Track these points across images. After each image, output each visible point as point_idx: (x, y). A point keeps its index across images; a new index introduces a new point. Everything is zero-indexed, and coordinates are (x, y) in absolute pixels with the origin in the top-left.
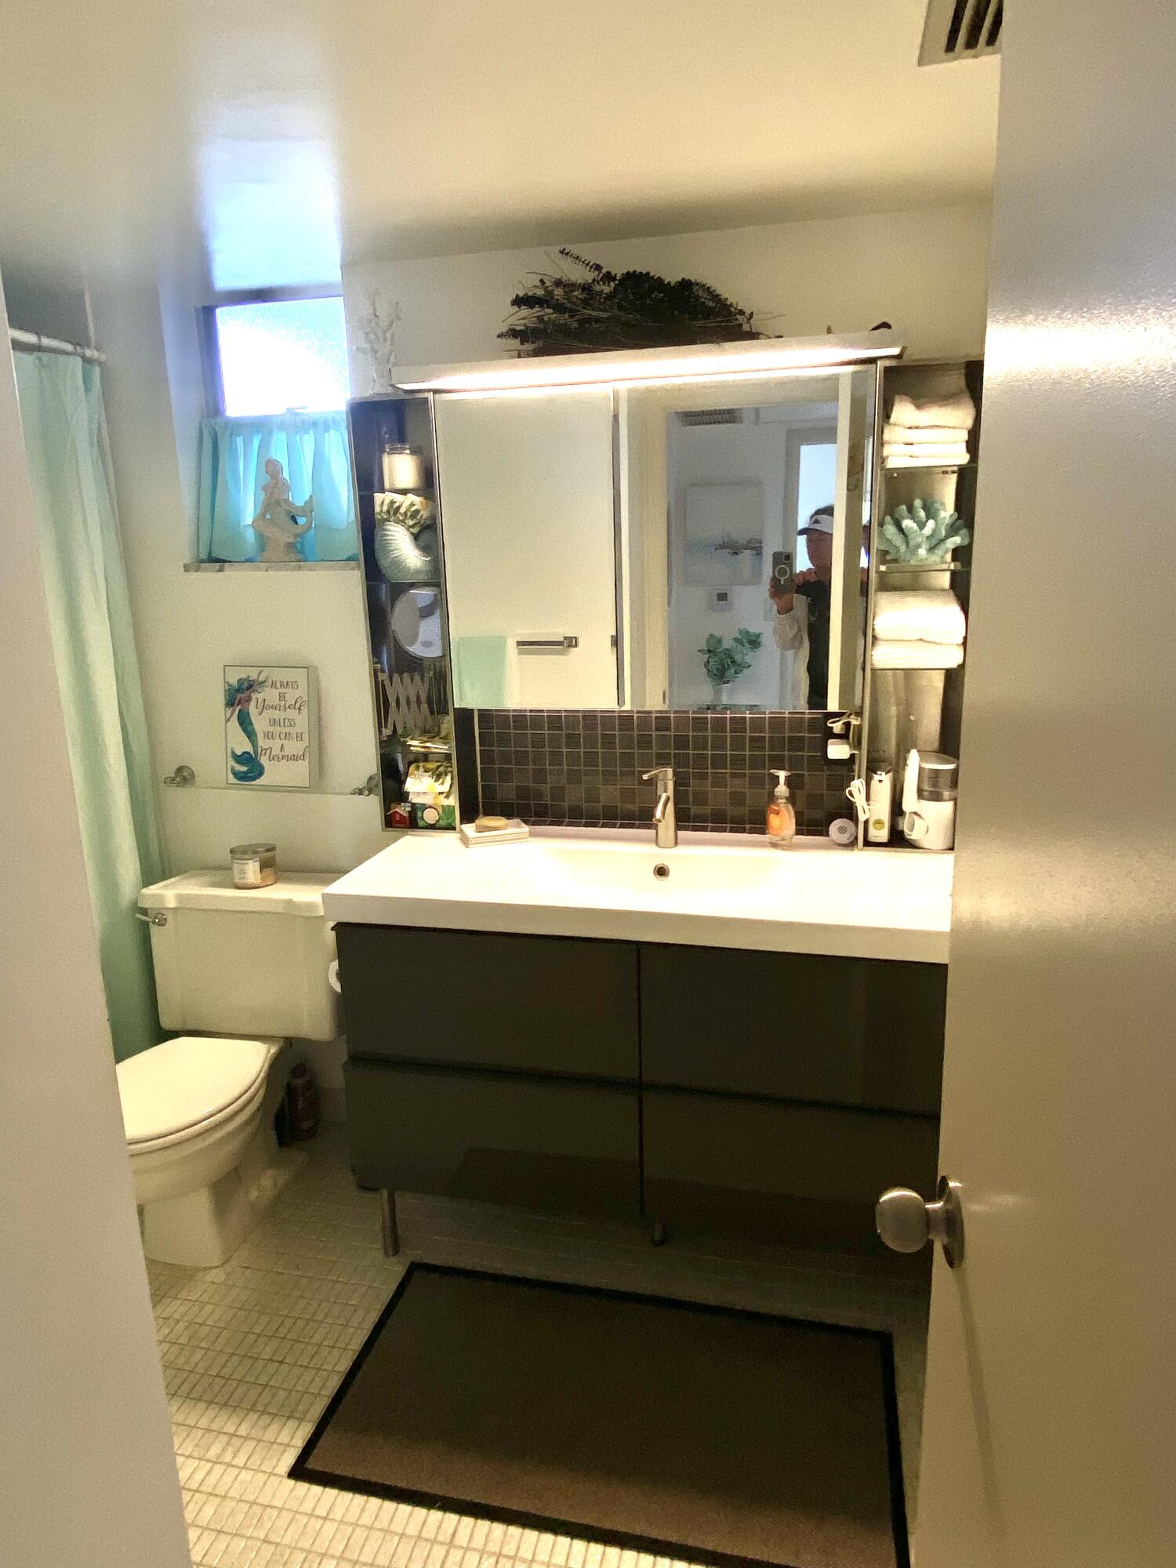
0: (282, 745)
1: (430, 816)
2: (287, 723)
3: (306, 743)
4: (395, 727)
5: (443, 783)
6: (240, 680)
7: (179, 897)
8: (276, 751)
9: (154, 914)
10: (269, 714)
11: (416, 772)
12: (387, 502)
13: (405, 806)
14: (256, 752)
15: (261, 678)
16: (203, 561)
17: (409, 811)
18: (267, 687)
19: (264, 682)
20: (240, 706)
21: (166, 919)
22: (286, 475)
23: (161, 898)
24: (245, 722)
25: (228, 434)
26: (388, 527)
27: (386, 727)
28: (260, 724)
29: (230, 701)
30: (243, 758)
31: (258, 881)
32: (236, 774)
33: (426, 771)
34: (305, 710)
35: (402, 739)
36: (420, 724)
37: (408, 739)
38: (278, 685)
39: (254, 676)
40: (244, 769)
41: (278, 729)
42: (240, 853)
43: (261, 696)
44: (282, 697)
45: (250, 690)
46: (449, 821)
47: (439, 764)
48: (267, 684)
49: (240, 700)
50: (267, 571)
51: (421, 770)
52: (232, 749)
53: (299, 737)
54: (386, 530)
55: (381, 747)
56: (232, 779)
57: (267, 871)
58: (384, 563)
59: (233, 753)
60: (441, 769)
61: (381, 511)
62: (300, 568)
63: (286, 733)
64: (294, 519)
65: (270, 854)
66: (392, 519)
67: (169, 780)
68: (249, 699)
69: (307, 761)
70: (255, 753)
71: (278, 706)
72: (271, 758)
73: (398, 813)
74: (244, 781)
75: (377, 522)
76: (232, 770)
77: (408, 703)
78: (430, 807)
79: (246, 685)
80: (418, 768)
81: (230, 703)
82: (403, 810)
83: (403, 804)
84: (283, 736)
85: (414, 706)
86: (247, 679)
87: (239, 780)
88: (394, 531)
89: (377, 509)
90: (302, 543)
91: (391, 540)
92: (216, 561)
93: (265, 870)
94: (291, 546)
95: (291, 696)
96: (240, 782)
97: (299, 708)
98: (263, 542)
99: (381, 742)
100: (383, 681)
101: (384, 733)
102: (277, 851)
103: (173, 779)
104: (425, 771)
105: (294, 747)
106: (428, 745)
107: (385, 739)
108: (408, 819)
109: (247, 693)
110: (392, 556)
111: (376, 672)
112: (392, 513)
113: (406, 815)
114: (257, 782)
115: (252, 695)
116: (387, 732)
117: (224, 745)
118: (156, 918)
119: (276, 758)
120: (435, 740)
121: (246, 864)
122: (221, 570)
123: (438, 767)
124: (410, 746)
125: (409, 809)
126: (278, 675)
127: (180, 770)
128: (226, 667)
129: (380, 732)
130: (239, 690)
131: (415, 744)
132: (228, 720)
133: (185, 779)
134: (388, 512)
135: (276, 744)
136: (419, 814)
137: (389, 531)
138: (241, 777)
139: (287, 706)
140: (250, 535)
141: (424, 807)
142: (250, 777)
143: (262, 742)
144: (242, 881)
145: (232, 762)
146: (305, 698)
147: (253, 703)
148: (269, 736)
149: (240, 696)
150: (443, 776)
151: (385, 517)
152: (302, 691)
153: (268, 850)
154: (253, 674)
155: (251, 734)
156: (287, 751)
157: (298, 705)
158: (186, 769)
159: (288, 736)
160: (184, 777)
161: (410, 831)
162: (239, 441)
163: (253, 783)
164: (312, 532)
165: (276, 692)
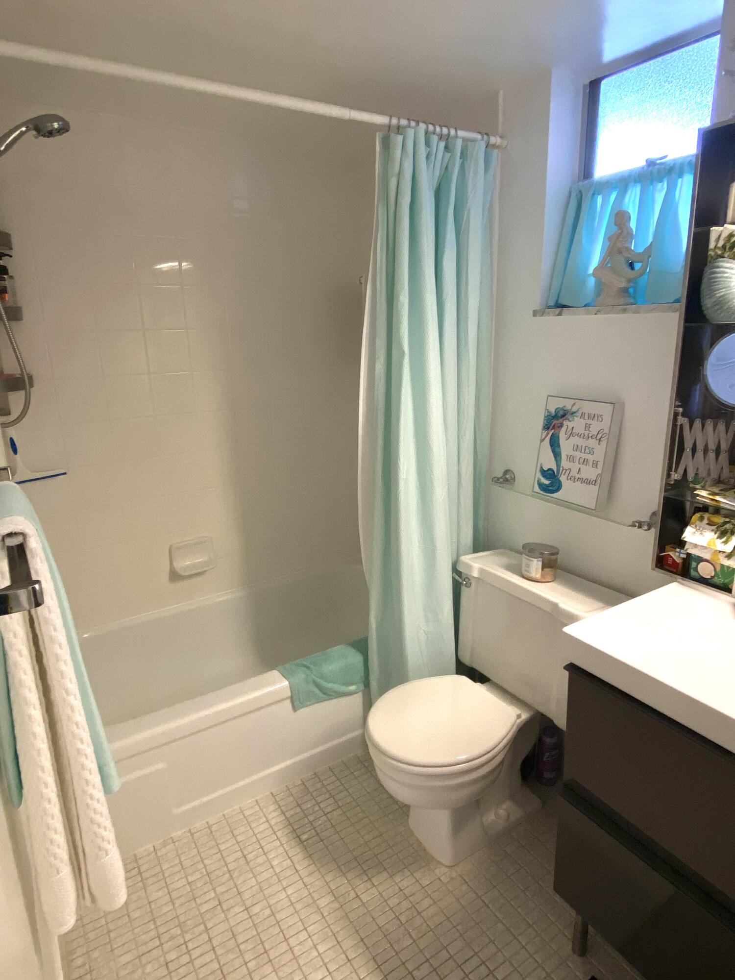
0: (580, 469)
1: (705, 570)
2: (587, 451)
3: (599, 470)
4: (685, 471)
5: (726, 542)
6: (557, 408)
7: (482, 571)
8: (574, 472)
9: (465, 577)
10: (575, 440)
11: (698, 523)
12: (724, 235)
13: (680, 553)
14: (558, 470)
15: (574, 409)
16: (549, 307)
17: (684, 558)
18: (577, 417)
19: (575, 412)
20: (553, 431)
21: (471, 583)
22: (633, 224)
23: (470, 567)
24: (555, 444)
25: (591, 192)
26: (722, 264)
27: (676, 471)
28: (566, 446)
29: (546, 425)
30: (549, 474)
31: (538, 576)
32: (541, 485)
33: (710, 524)
34: (604, 443)
35: (691, 485)
36: (714, 475)
37: (698, 486)
38: (586, 417)
39: (568, 407)
40: (547, 482)
41: (578, 454)
42: (530, 550)
43: (571, 424)
44: (588, 427)
45: (563, 419)
46: (726, 581)
47: (727, 520)
48: (577, 414)
49: (554, 425)
50: (596, 314)
51: (706, 521)
52: (541, 464)
53: (595, 465)
54: (718, 267)
55: (666, 490)
56: (537, 489)
57: (547, 570)
58: (707, 303)
59: (541, 467)
60: (728, 526)
61: (716, 247)
62: (625, 311)
63: (585, 459)
64: (631, 266)
65: (554, 557)
66: (726, 255)
67: (496, 479)
68: (561, 426)
69: (597, 487)
70: (557, 472)
71: (582, 435)
72: (569, 477)
73: (671, 557)
74: (546, 492)
75: (709, 259)
76: (538, 481)
77: (706, 451)
78: (707, 561)
79: (561, 413)
80: (701, 519)
81: (547, 427)
82: (676, 555)
83: (678, 550)
84: (582, 461)
85: (712, 455)
86: (562, 409)
87: (541, 490)
88: (726, 268)
89: (712, 245)
90: (635, 289)
91: (720, 277)
92: (560, 306)
93: (545, 569)
94: (625, 291)
95: (595, 427)
96: (542, 492)
97: (600, 440)
98: (600, 287)
99: (667, 484)
100: (681, 425)
101: (672, 476)
102: (559, 556)
103: (498, 479)
104: (708, 524)
105: (589, 472)
106: (718, 498)
107: (672, 483)
108: (680, 566)
109: (561, 420)
110: (718, 295)
111: (676, 415)
112: (728, 247)
113: (678, 561)
114: (555, 495)
115: (564, 423)
116: (676, 476)
117: (536, 461)
118: (464, 580)
119: (573, 479)
120: (727, 493)
121: (532, 561)
122: (560, 314)
123: (725, 523)
124: (698, 495)
125: (685, 556)
126: (589, 408)
127: (506, 472)
128: (549, 397)
129: (669, 476)
130: (555, 417)
131: (703, 494)
132: (542, 440)
133: (507, 480)
134: (724, 247)
135: (575, 467)
136: (694, 564)
137: (722, 267)
138: (544, 488)
139: (590, 435)
140: (592, 282)
141: (700, 560)
142: (551, 490)
143: (564, 463)
144: (526, 573)
145: (539, 475)
146: (606, 431)
147: (563, 429)
148: (571, 458)
149: (555, 422)
150: (729, 534)
151: (719, 252)
152: (605, 425)
153: (552, 554)
154: (568, 404)
155: (557, 455)
156: (583, 475)
157: (599, 437)
158: (510, 472)
159: (585, 462)
160: (507, 479)
161: (679, 578)
162: (599, 199)
163: (552, 495)
164: (645, 277)
165: (583, 422)
